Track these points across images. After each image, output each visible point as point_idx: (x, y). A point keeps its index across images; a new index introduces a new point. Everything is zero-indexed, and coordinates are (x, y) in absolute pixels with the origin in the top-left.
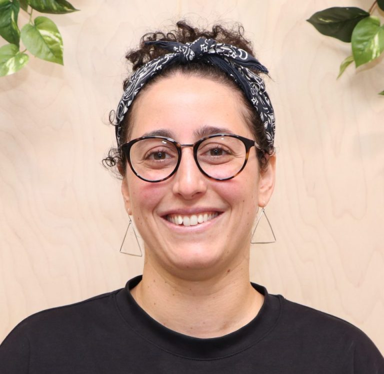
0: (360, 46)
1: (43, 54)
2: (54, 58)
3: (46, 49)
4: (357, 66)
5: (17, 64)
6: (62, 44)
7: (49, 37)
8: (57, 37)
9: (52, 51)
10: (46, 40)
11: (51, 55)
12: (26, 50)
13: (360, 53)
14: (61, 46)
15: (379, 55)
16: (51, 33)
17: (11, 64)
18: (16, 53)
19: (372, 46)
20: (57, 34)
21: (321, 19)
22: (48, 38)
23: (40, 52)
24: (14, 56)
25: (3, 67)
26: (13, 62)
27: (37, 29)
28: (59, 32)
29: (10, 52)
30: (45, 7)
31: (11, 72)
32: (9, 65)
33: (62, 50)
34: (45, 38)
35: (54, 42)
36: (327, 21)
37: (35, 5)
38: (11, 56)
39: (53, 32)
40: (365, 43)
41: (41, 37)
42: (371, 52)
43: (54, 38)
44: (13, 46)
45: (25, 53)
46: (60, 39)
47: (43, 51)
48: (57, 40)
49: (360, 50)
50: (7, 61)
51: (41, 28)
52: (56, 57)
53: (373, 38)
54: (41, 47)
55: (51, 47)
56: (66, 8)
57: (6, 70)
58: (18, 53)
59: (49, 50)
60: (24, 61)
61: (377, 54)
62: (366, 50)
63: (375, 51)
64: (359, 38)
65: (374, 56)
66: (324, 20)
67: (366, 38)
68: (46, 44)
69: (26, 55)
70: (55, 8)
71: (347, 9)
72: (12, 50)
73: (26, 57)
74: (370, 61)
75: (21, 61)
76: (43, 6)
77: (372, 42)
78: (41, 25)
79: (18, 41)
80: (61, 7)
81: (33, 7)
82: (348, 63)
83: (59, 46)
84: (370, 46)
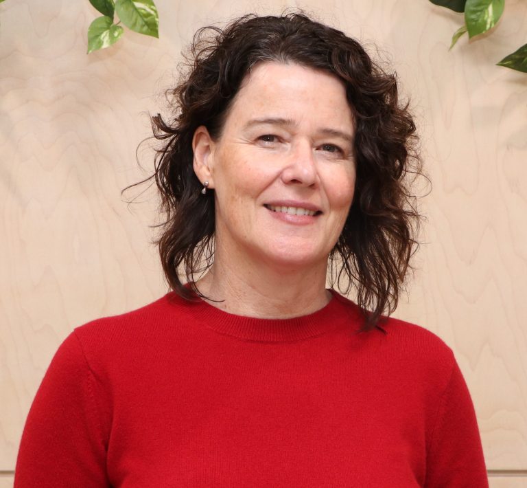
0: (473, 16)
1: (138, 27)
2: (149, 31)
3: (140, 22)
4: (470, 36)
5: (112, 37)
6: (157, 17)
7: (145, 10)
8: (152, 9)
9: (147, 24)
10: (142, 13)
11: (145, 28)
12: (119, 22)
13: (474, 23)
14: (157, 19)
15: (493, 25)
16: (146, 6)
17: (105, 37)
18: (110, 26)
19: (486, 16)
20: (152, 7)
22: (143, 11)
23: (135, 25)
24: (108, 28)
25: (97, 40)
26: (108, 34)
27: (132, 1)
28: (154, 5)
29: (104, 25)
31: (105, 45)
32: (104, 38)
33: (157, 23)
34: (140, 10)
35: (149, 15)
38: (106, 29)
39: (148, 5)
40: (478, 13)
41: (136, 9)
42: (485, 23)
43: (149, 10)
44: (108, 19)
45: (120, 25)
46: (156, 12)
47: (137, 24)
48: (152, 12)
49: (473, 20)
50: (102, 33)
51: (136, 1)
52: (151, 30)
53: (487, 8)
54: (136, 20)
55: (146, 19)
57: (101, 43)
58: (112, 25)
59: (144, 23)
60: (119, 35)
61: (491, 25)
62: (480, 21)
63: (489, 21)
64: (472, 8)
65: (488, 26)
67: (479, 8)
68: (141, 16)
69: (121, 27)
72: (107, 22)
73: (120, 30)
74: (484, 32)
75: (116, 34)
77: (486, 13)
79: (113, 13)
82: (461, 34)
83: (154, 19)
84: (484, 17)
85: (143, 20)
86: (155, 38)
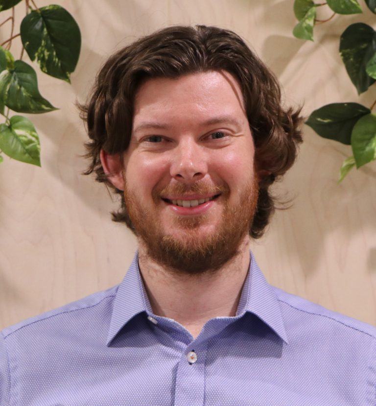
0: (360, 145)
1: (18, 155)
2: (31, 159)
3: (21, 149)
6: (39, 144)
7: (25, 137)
8: (34, 136)
9: (28, 152)
10: (22, 140)
11: (27, 155)
12: (1, 152)
13: (361, 152)
14: (38, 146)
16: (27, 132)
20: (34, 133)
21: (319, 119)
22: (24, 138)
27: (13, 128)
28: (35, 131)
30: (21, 106)
33: (39, 150)
34: (21, 138)
35: (30, 142)
36: (326, 121)
37: (12, 104)
39: (29, 132)
41: (16, 137)
42: (373, 151)
43: (30, 137)
45: (0, 154)
46: (37, 138)
48: (34, 139)
51: (17, 128)
52: (33, 158)
55: (27, 147)
56: (44, 107)
59: (25, 151)
62: (367, 150)
64: (360, 137)
65: (375, 155)
66: (322, 120)
67: (367, 137)
68: (22, 144)
70: (32, 107)
71: (346, 105)
73: (0, 159)
76: (19, 105)
77: (374, 141)
78: (17, 124)
80: (38, 105)
81: (10, 107)
82: (349, 166)
83: (35, 146)
85: (24, 148)
86: (36, 167)
